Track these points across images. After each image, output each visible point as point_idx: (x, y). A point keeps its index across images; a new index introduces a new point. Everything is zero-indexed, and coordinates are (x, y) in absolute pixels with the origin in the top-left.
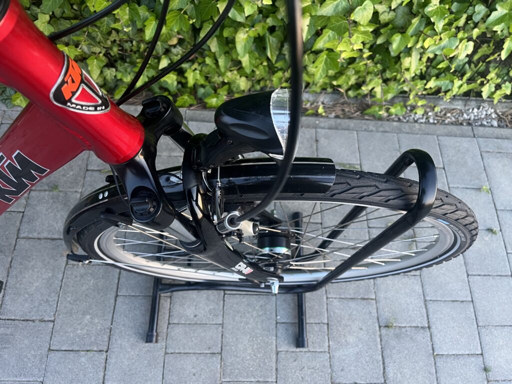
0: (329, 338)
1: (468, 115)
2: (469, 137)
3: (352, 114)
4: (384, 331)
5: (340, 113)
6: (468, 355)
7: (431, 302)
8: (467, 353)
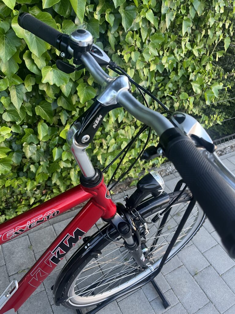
0: (176, 295)
1: (169, 170)
2: (175, 178)
3: (125, 188)
4: (195, 277)
5: (120, 190)
6: (232, 268)
7: (205, 253)
8: (231, 267)
